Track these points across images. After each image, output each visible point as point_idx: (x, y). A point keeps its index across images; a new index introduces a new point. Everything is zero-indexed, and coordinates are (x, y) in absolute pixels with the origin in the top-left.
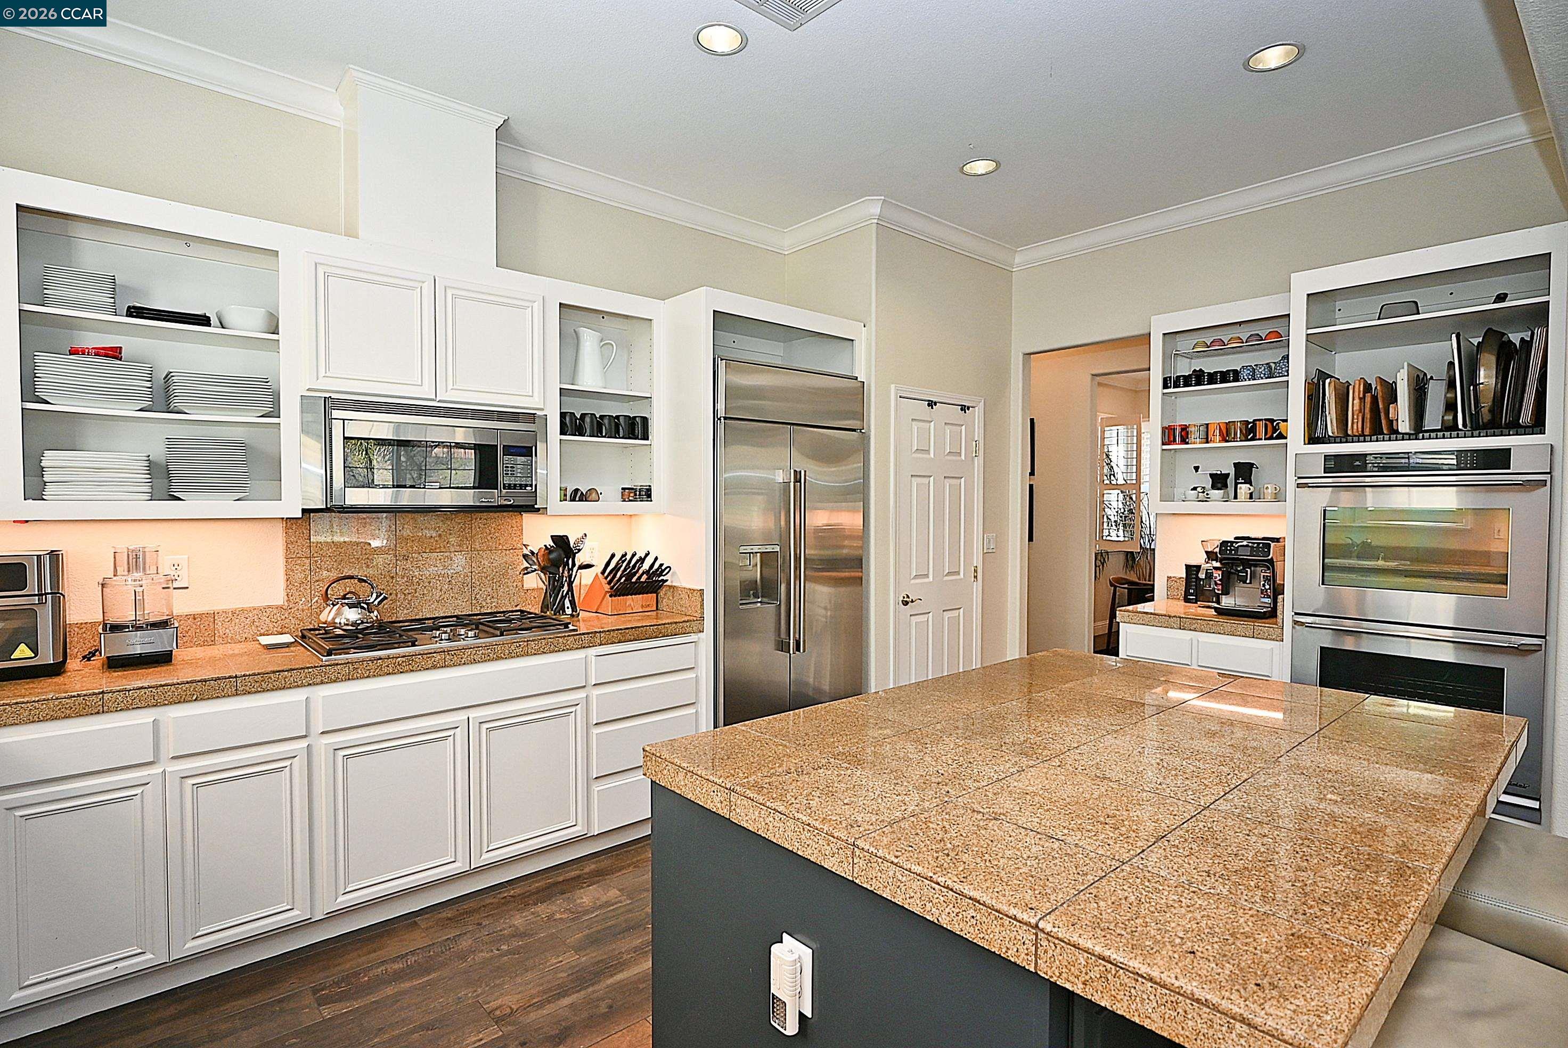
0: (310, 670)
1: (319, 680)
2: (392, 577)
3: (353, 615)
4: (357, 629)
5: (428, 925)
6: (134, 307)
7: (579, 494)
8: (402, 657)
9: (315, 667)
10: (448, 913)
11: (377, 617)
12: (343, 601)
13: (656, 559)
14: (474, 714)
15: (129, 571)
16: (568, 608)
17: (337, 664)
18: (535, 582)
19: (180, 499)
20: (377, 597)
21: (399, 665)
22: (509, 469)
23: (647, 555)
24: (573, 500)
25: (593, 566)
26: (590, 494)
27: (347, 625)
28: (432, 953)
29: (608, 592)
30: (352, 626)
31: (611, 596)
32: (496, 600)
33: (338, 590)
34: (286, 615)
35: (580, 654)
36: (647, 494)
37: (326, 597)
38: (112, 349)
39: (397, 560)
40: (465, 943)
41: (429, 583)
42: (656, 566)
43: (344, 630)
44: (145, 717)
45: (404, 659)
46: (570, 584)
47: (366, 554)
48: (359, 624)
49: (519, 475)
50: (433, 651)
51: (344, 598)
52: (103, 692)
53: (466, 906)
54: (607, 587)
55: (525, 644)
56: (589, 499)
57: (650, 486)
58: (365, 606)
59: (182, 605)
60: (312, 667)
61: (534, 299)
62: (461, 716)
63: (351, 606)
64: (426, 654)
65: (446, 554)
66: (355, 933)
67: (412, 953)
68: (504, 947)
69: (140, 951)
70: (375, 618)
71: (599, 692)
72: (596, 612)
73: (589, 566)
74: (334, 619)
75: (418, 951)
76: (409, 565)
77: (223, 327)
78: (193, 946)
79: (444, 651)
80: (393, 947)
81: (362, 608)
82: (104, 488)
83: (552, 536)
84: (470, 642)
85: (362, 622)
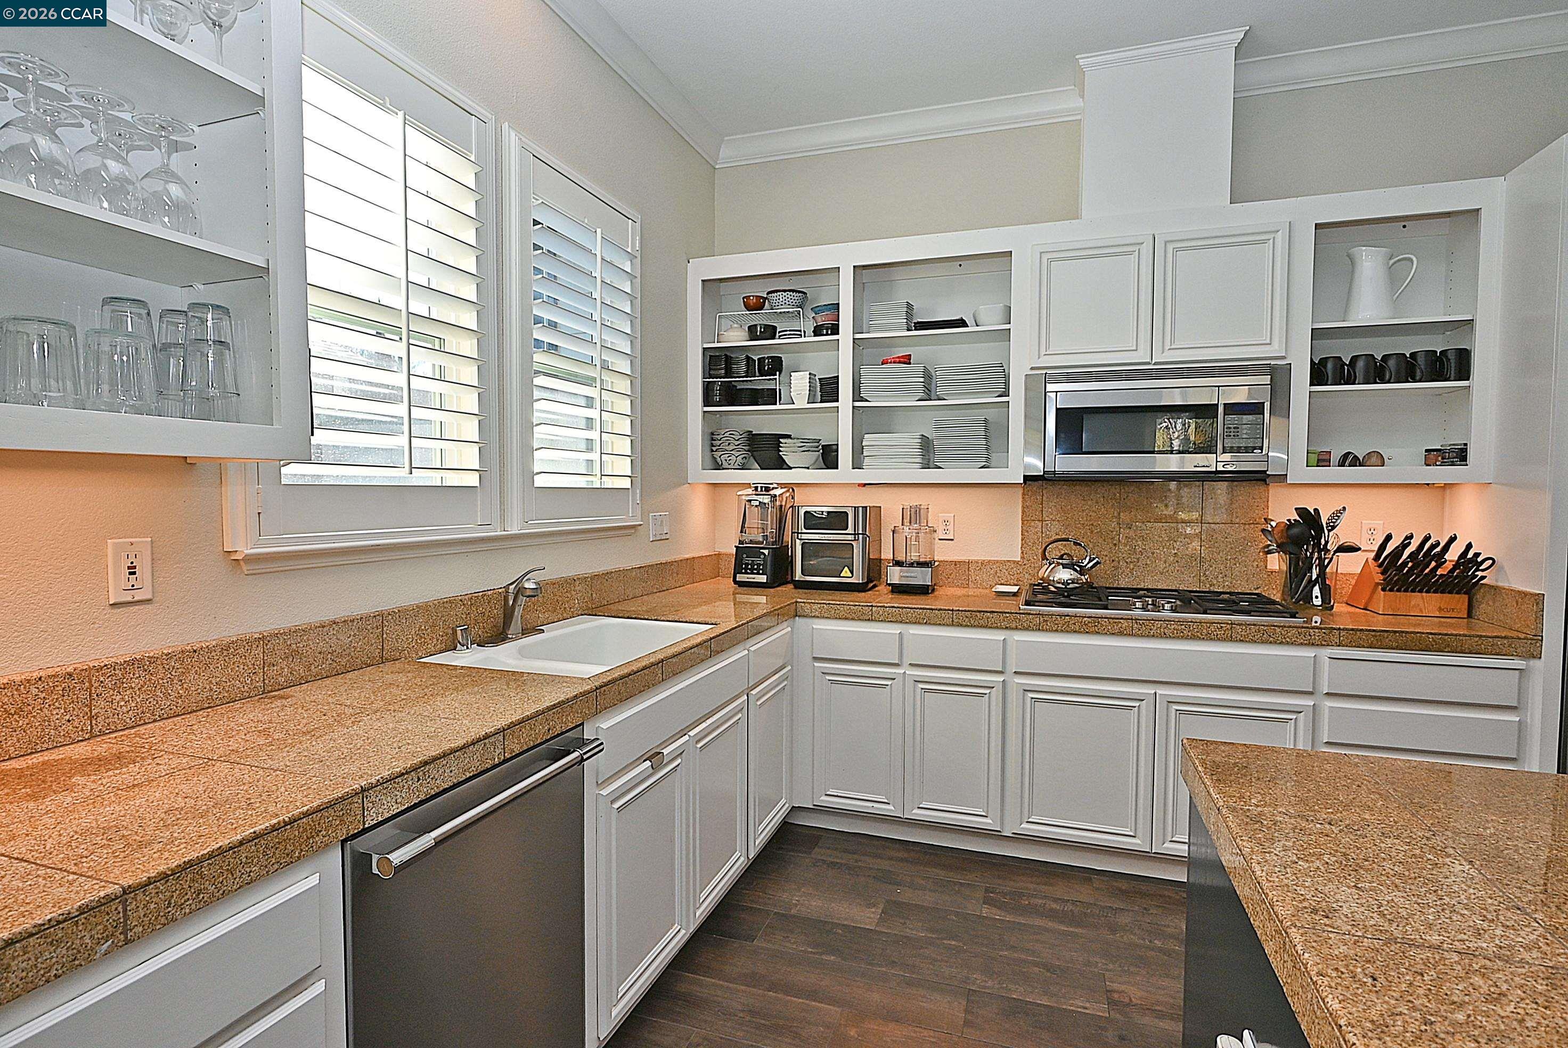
0: (1008, 615)
1: (1014, 626)
2: (1115, 545)
3: (1064, 575)
4: (1066, 588)
5: (1101, 886)
6: (919, 323)
7: (1351, 457)
8: (1088, 617)
9: (1011, 613)
10: (1124, 885)
11: (1087, 580)
12: (1061, 561)
13: (1469, 546)
14: (1162, 691)
15: (910, 523)
16: (1317, 597)
17: (1029, 614)
18: (1276, 562)
19: (941, 468)
20: (1090, 561)
21: (1086, 625)
22: (1232, 430)
23: (1453, 539)
24: (1342, 464)
25: (1359, 549)
26: (1369, 458)
27: (1059, 583)
28: (1089, 911)
29: (1381, 584)
30: (1063, 584)
31: (1383, 590)
32: (1230, 580)
33: (1054, 552)
34: (1021, 570)
35: (1309, 653)
36: (1461, 455)
37: (1044, 557)
38: (902, 357)
39: (1120, 528)
40: (1124, 919)
41: (1153, 553)
42: (1470, 555)
43: (1056, 588)
44: (895, 629)
45: (1090, 620)
46: (1323, 568)
47: (1090, 520)
48: (1069, 584)
49: (1245, 436)
50: (1120, 617)
51: (1061, 558)
52: (872, 606)
53: (1144, 887)
54: (1379, 578)
55: (1228, 626)
56: (1368, 463)
57: (1466, 445)
58: (1078, 569)
59: (942, 553)
60: (1008, 613)
61: (1277, 229)
62: (1149, 690)
63: (1065, 566)
64: (1113, 619)
65: (1172, 525)
66: (1039, 864)
67: (1074, 903)
68: (1158, 943)
69: (886, 801)
70: (1084, 581)
71: (1332, 705)
72: (1365, 609)
73: (1353, 549)
74: (1049, 576)
75: (1078, 903)
76: (1132, 533)
77: (977, 326)
78: (918, 814)
79: (1132, 619)
80: (1060, 890)
81: (1075, 570)
82: (893, 460)
83: (1296, 509)
84: (1167, 614)
85: (1073, 583)
